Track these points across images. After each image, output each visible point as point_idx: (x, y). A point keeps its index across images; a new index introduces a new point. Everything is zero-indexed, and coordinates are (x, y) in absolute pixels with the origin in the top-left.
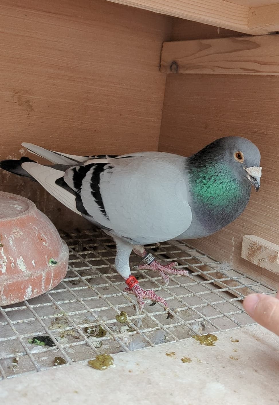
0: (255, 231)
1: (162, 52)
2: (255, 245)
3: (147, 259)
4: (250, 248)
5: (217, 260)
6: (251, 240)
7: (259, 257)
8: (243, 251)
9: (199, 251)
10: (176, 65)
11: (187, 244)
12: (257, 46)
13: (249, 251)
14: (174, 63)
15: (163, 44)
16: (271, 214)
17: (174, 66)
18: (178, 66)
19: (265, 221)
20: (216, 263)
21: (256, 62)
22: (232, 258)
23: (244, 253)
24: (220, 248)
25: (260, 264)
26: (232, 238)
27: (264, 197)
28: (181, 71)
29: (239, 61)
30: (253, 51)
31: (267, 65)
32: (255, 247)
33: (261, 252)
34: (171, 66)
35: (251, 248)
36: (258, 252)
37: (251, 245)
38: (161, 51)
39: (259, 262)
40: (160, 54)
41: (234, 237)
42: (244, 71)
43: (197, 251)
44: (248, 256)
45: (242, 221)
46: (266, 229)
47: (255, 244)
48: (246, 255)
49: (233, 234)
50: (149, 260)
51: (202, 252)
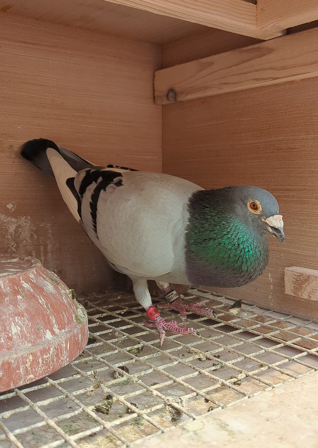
0: (296, 261)
1: (154, 82)
2: (301, 277)
3: (169, 296)
4: (295, 280)
5: (254, 304)
6: (295, 272)
7: (309, 289)
8: (287, 287)
9: (229, 297)
10: (173, 92)
11: (212, 292)
12: (270, 51)
13: (294, 285)
14: (171, 90)
15: (154, 73)
16: (313, 237)
17: (171, 94)
18: (176, 94)
19: (307, 247)
20: (253, 307)
21: (271, 69)
22: (271, 297)
23: (289, 288)
24: (254, 289)
25: (311, 297)
26: (268, 275)
27: (301, 220)
28: (181, 98)
29: (250, 72)
30: (266, 57)
31: (285, 69)
32: (302, 279)
33: (311, 283)
34: (168, 95)
35: (297, 280)
36: (306, 284)
37: (295, 277)
38: (154, 80)
39: (309, 296)
40: (152, 85)
41: (271, 273)
42: (258, 82)
43: (226, 298)
44: (293, 290)
45: (278, 253)
46: (310, 256)
47: (301, 274)
48: (292, 290)
49: (269, 270)
50: (171, 298)
51: (233, 298)
